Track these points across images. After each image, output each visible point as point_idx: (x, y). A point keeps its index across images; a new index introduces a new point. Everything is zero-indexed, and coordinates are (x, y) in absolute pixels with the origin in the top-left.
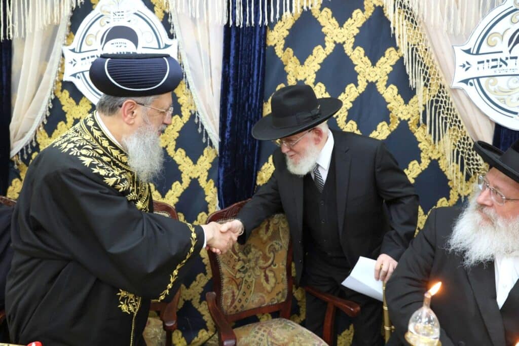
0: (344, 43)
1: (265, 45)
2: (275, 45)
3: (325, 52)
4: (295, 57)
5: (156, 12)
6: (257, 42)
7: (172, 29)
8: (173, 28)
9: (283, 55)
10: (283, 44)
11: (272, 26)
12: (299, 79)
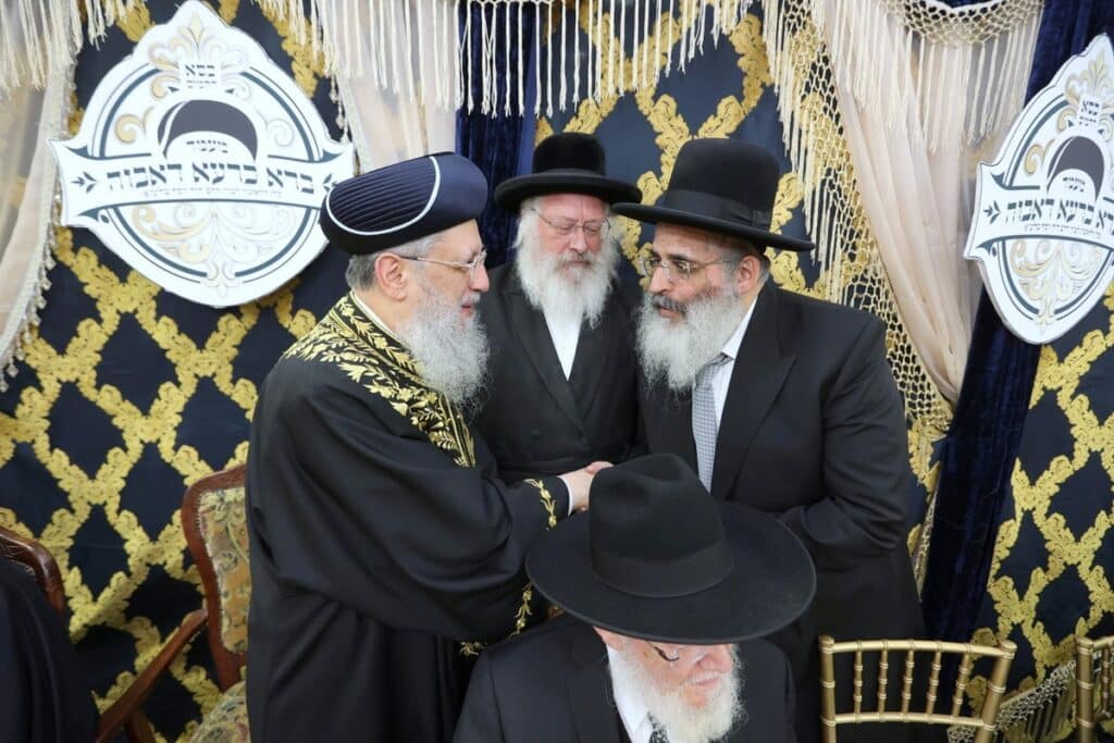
3: (659, 185)
5: (298, 76)
7: (340, 116)
8: (343, 113)
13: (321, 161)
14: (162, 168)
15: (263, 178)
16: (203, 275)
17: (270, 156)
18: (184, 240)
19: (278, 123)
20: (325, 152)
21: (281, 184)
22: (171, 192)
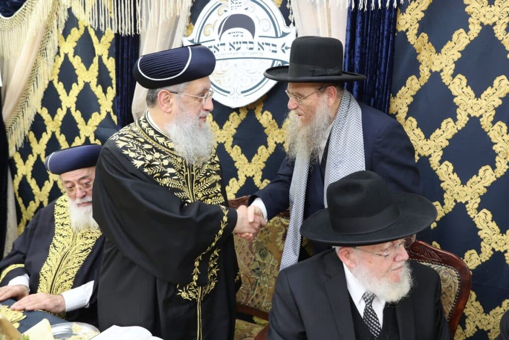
0: (495, 24)
1: (395, 30)
2: (407, 30)
3: (468, 37)
4: (430, 43)
6: (386, 28)
7: (290, 15)
8: (292, 13)
9: (415, 41)
10: (417, 28)
11: (403, 8)
12: (434, 70)
13: (281, 37)
14: (218, 45)
15: (256, 46)
16: (229, 92)
17: (260, 37)
18: (223, 77)
19: (265, 20)
20: (283, 32)
21: (263, 49)
22: (220, 56)
